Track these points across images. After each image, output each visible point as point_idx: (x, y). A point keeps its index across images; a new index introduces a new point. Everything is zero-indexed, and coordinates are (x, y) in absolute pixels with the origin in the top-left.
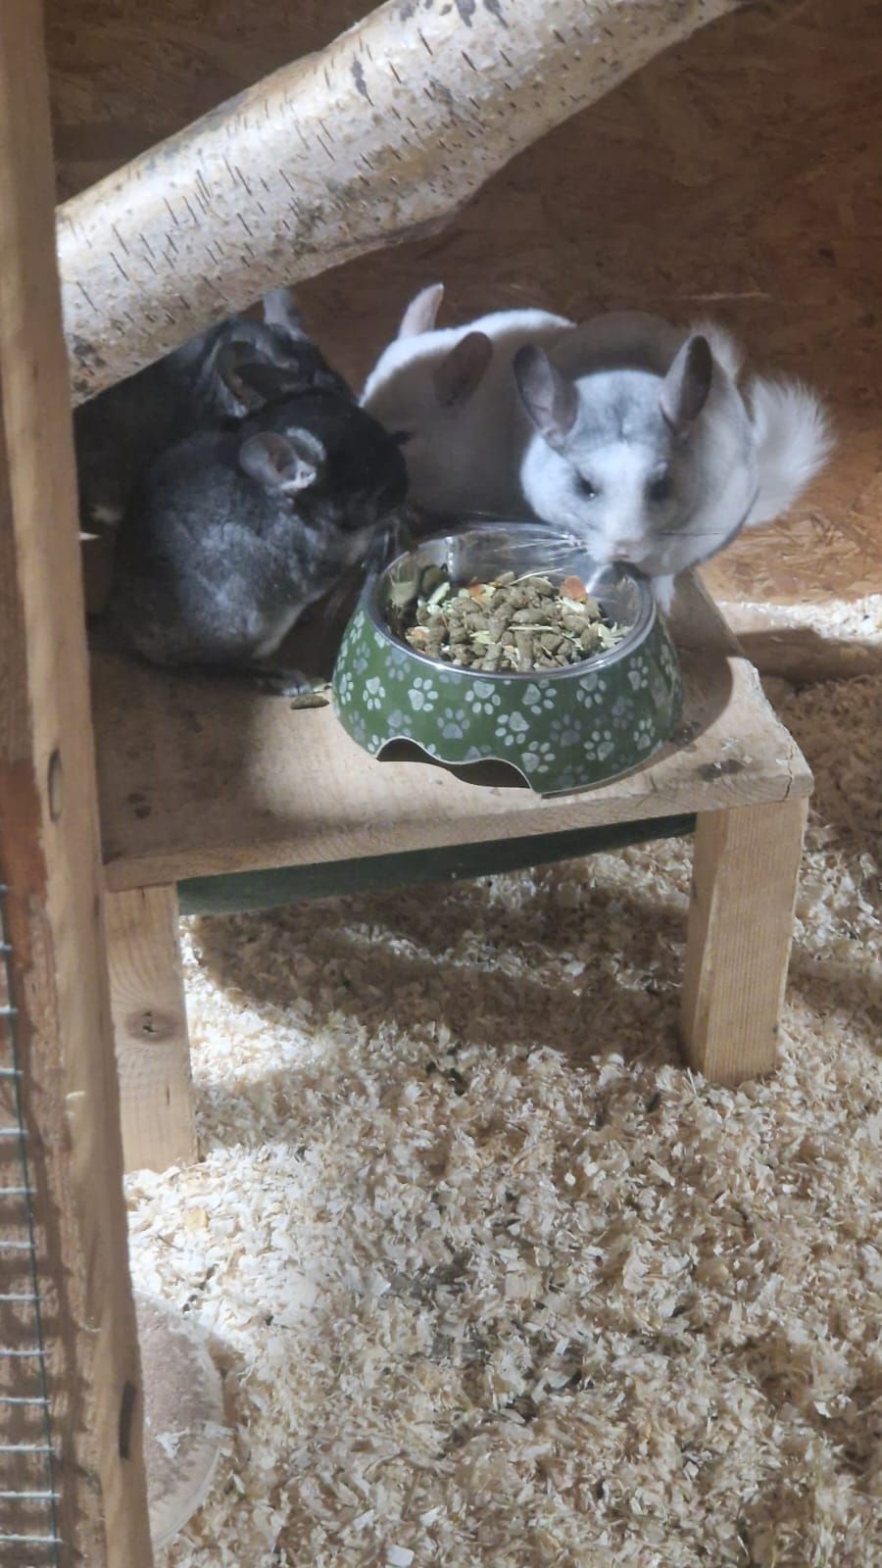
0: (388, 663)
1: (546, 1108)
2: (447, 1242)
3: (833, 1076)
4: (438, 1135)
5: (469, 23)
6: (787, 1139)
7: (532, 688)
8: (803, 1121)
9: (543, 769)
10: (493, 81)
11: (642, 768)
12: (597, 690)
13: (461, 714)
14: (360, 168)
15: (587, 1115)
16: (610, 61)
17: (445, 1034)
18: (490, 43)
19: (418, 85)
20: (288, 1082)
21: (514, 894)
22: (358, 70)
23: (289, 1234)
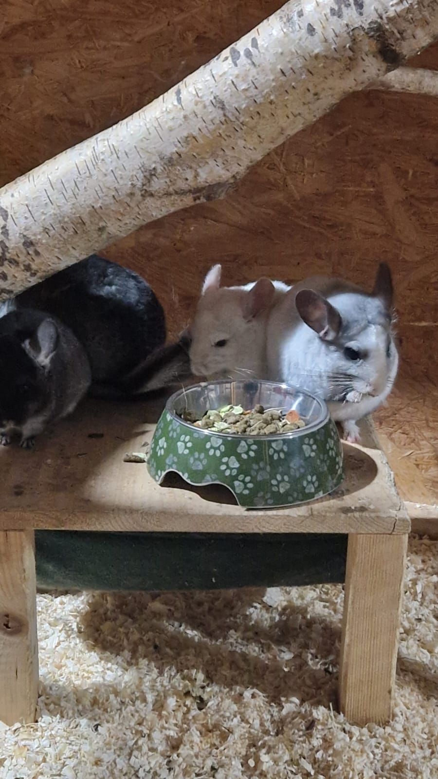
0: (170, 429)
1: (248, 722)
3: (426, 730)
4: (182, 731)
5: (236, 65)
6: (389, 758)
7: (243, 443)
8: (401, 750)
9: (246, 492)
10: (247, 97)
11: (308, 504)
12: (282, 450)
13: (202, 456)
14: (176, 146)
15: (271, 729)
16: (312, 91)
17: (201, 676)
18: (247, 75)
19: (208, 99)
20: (103, 690)
21: (266, 620)
22: (178, 93)
23: (75, 769)
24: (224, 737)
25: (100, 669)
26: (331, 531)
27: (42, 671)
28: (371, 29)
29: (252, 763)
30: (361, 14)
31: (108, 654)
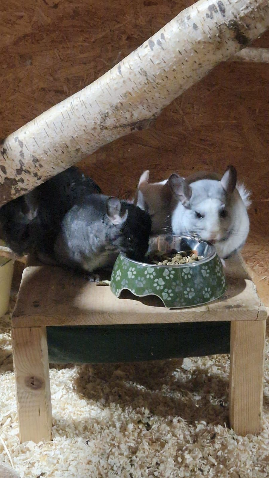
0: (123, 264)
1: (176, 437)
2: (131, 474)
4: (138, 443)
5: (152, 50)
7: (166, 270)
8: (268, 449)
9: (169, 299)
10: (160, 68)
11: (206, 304)
12: (189, 273)
13: (143, 279)
14: (119, 99)
15: (190, 440)
16: (198, 63)
17: (147, 412)
18: (159, 55)
19: (137, 70)
20: (90, 421)
21: (184, 378)
22: (119, 68)
23: (76, 467)
24: (163, 446)
25: (88, 410)
26: (221, 320)
27: (54, 411)
28: (231, 25)
29: (180, 460)
30: (224, 16)
31: (91, 401)
